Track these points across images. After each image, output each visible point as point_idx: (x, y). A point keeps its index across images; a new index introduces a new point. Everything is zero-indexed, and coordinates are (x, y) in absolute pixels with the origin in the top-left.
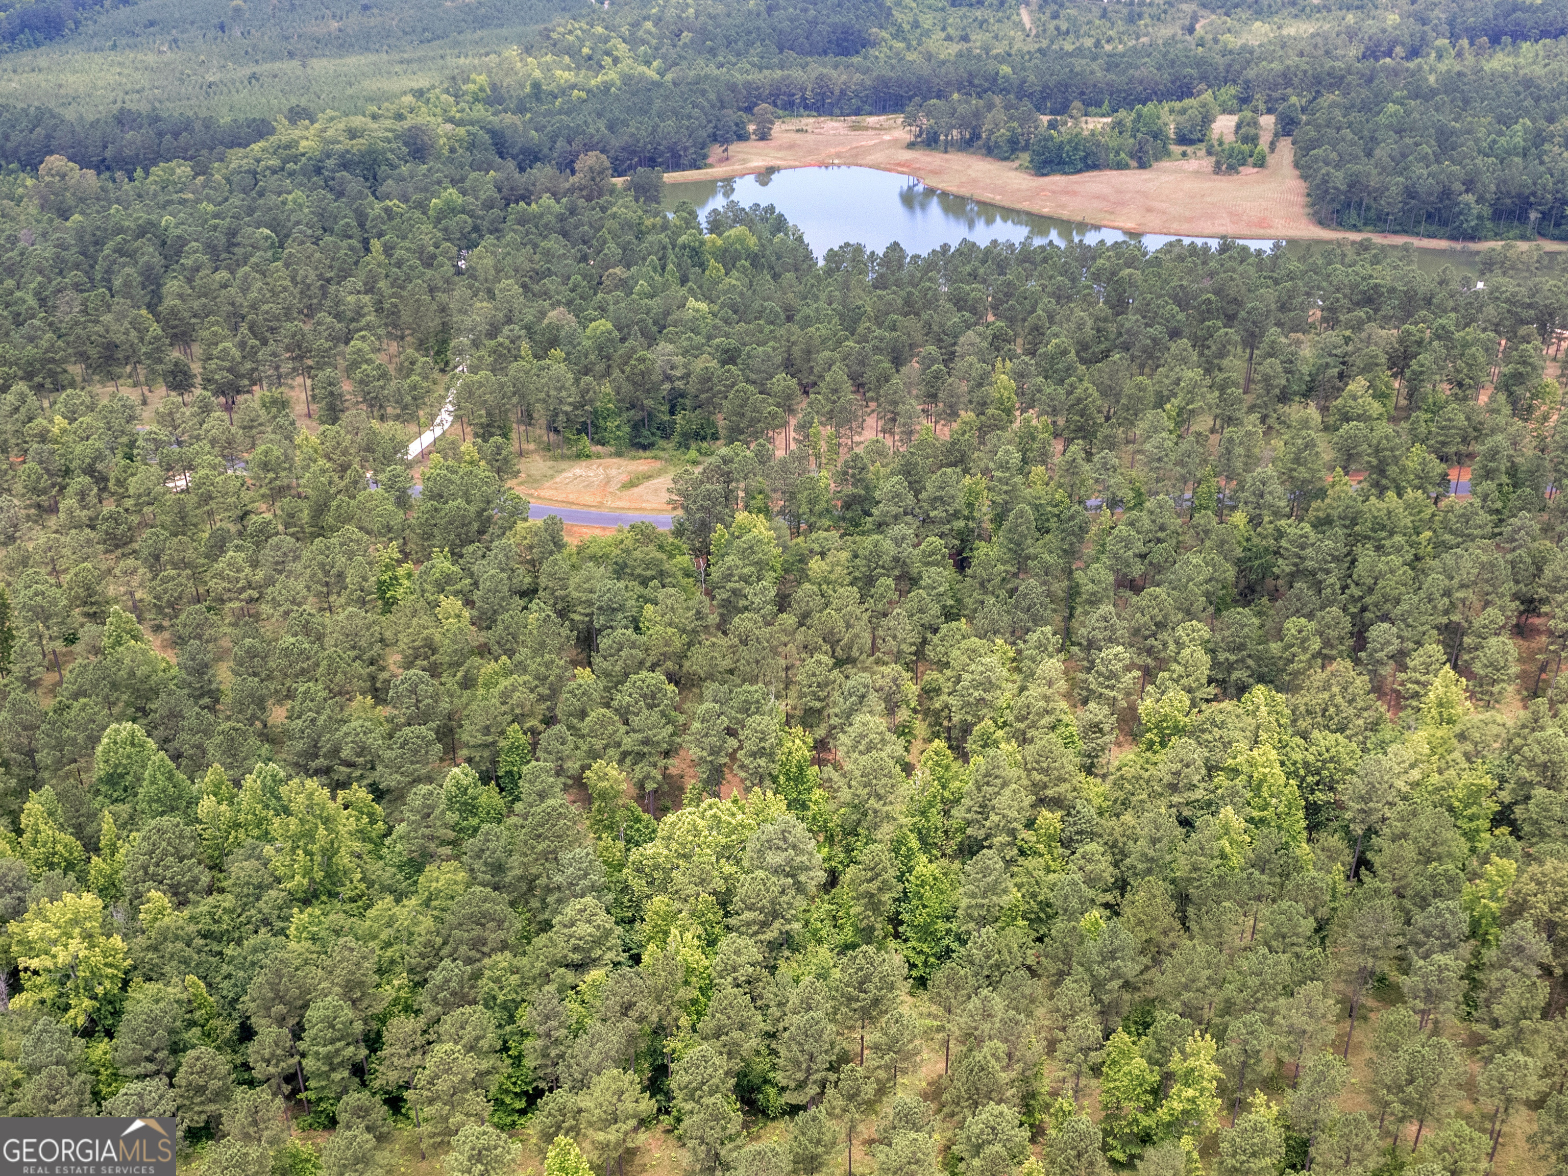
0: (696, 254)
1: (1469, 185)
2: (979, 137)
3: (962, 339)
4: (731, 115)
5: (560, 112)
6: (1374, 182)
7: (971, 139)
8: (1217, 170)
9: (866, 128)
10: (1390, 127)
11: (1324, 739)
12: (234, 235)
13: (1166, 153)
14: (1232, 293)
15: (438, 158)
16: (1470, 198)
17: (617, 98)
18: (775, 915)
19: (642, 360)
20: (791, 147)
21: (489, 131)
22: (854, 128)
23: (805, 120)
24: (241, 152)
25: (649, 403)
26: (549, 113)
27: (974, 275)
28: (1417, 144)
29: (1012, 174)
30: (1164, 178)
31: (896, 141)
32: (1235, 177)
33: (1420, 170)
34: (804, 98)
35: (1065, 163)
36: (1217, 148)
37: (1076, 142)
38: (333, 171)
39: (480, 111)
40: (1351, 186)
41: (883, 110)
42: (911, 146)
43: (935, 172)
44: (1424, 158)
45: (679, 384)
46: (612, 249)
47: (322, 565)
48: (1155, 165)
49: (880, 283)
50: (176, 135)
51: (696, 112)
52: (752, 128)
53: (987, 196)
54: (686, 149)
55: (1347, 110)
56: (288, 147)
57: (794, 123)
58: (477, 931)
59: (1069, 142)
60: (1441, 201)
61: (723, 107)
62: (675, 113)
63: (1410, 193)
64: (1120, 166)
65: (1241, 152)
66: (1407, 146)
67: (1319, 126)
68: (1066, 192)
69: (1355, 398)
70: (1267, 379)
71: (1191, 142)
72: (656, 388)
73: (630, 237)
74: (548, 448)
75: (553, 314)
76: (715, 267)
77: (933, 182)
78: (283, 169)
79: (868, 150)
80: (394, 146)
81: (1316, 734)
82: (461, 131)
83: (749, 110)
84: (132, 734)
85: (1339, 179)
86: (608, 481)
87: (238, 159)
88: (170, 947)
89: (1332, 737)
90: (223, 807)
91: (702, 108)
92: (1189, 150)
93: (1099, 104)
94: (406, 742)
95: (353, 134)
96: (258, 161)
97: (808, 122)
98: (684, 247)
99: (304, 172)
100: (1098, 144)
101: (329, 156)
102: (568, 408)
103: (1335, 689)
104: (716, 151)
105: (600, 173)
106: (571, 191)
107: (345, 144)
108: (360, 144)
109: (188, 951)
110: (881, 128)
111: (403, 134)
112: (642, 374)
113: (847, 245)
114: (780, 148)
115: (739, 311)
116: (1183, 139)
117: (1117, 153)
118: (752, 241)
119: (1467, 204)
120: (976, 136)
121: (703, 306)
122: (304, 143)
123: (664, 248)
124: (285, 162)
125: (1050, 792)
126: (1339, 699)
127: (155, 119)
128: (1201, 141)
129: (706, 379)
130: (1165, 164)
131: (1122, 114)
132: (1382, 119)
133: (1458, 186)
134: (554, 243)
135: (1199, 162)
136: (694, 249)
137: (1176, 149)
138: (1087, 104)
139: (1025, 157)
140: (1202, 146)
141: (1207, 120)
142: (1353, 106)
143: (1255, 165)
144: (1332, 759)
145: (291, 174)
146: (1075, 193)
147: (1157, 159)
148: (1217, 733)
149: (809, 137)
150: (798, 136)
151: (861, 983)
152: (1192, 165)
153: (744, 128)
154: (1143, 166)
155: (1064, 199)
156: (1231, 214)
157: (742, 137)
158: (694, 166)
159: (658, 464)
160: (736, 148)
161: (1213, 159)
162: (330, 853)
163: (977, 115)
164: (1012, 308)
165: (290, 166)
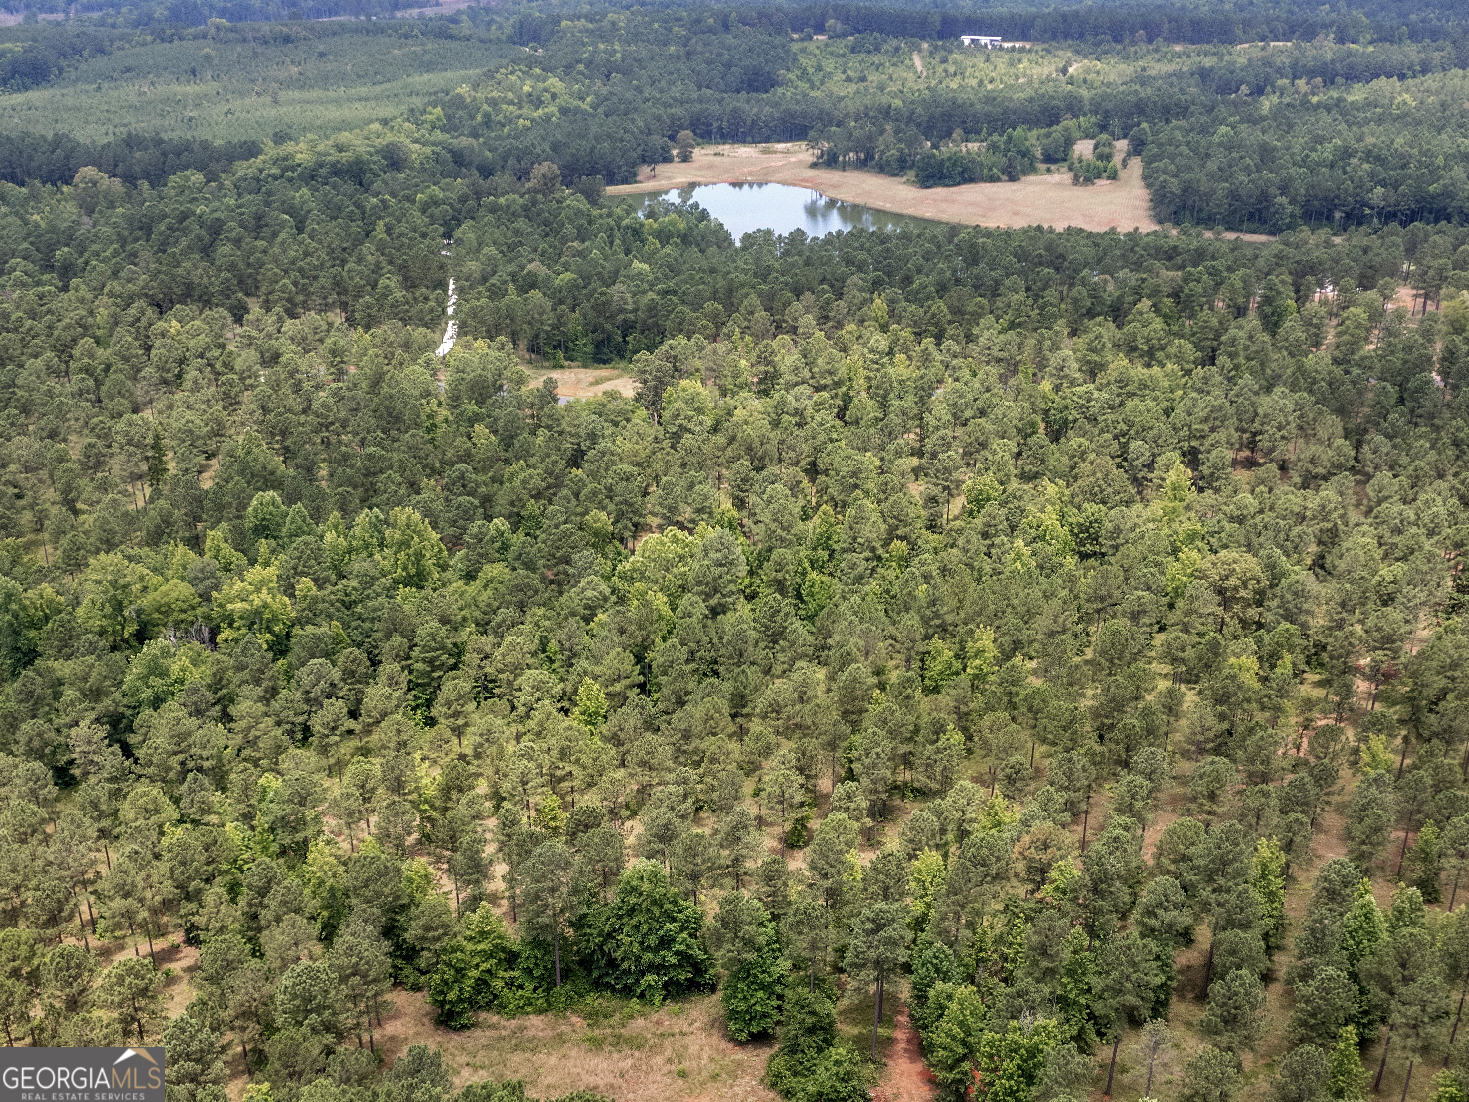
0: (637, 232)
1: (1284, 189)
2: (872, 158)
3: (848, 282)
4: (657, 140)
5: (509, 137)
6: (1204, 188)
7: (866, 159)
8: (1076, 181)
9: (775, 152)
10: (1220, 144)
11: (1091, 508)
12: (259, 219)
13: (1031, 169)
14: (1060, 250)
15: (412, 168)
16: (1283, 200)
17: (558, 126)
18: (716, 591)
19: (603, 294)
20: (710, 167)
21: (450, 151)
22: (765, 152)
23: (721, 147)
24: (245, 164)
25: (608, 326)
26: (498, 138)
27: (862, 247)
28: (1241, 158)
29: (901, 187)
30: (1030, 189)
31: (800, 162)
32: (1091, 188)
33: (1242, 177)
34: (720, 128)
35: (946, 177)
36: (1077, 165)
37: (955, 160)
38: (326, 178)
39: (438, 135)
40: (1185, 191)
41: (790, 139)
42: (814, 165)
43: (834, 186)
44: (1247, 168)
45: (632, 317)
46: (569, 229)
47: (387, 408)
48: (1023, 179)
49: (786, 253)
50: (178, 155)
51: (628, 136)
52: (675, 152)
53: (879, 204)
54: (619, 167)
55: (1188, 132)
56: (285, 159)
57: (712, 149)
58: (521, 596)
59: (949, 159)
60: (1261, 202)
61: (650, 134)
62: (609, 136)
63: (1233, 195)
64: (993, 179)
65: (1098, 168)
66: (1233, 159)
67: (1162, 144)
68: (946, 201)
69: (1141, 314)
70: (1076, 301)
71: (1055, 161)
72: (612, 317)
73: (583, 221)
74: (530, 362)
75: (530, 267)
76: (653, 242)
77: (834, 194)
78: (282, 176)
79: (777, 169)
80: (375, 158)
81: (1086, 505)
82: (428, 150)
83: (672, 138)
84: (273, 498)
85: (1174, 185)
86: (579, 381)
87: (243, 169)
88: (320, 606)
89: (1096, 507)
90: (342, 539)
91: (633, 134)
92: (1053, 167)
93: (978, 132)
94: (460, 506)
95: (340, 149)
96: (261, 171)
97: (726, 148)
98: (628, 227)
99: (301, 177)
100: (973, 161)
101: (321, 166)
102: (548, 328)
103: (1099, 475)
104: (645, 170)
105: (551, 180)
106: (529, 191)
107: (334, 156)
108: (346, 157)
109: (332, 610)
110: (787, 152)
111: (382, 150)
112: (604, 304)
113: (759, 230)
114: (700, 168)
115: (673, 270)
116: (1049, 159)
117: (991, 169)
118: (682, 226)
119: (1281, 205)
120: (869, 157)
121: (646, 267)
122: (299, 156)
123: (612, 229)
124: (284, 170)
125: (899, 532)
126: (1101, 482)
127: (159, 142)
128: (1064, 160)
129: (652, 308)
130: (1032, 178)
131: (995, 137)
132: (1216, 139)
133: (1273, 190)
134: (521, 224)
135: (1061, 177)
136: (635, 230)
137: (1043, 166)
138: (967, 132)
139: (911, 175)
140: (1066, 164)
141: (1069, 142)
142: (1192, 130)
143: (1108, 178)
144: (1096, 521)
145: (290, 180)
146: (953, 201)
147: (1025, 174)
148: (1016, 503)
149: (725, 159)
150: (717, 159)
151: (772, 616)
152: (1055, 178)
153: (668, 151)
154: (1012, 179)
155: (944, 206)
156: (1085, 216)
157: (668, 159)
158: (625, 181)
159: (616, 372)
160: (661, 168)
161: (1072, 174)
162: (419, 556)
163: (870, 138)
164: (889, 265)
165: (289, 174)
